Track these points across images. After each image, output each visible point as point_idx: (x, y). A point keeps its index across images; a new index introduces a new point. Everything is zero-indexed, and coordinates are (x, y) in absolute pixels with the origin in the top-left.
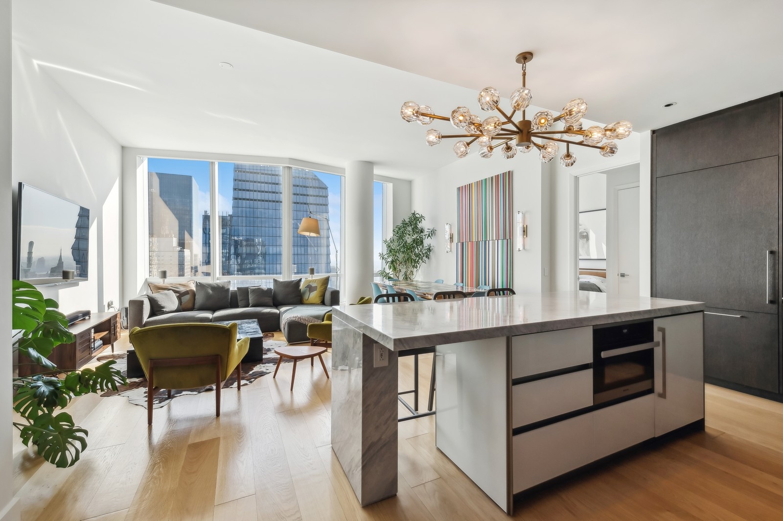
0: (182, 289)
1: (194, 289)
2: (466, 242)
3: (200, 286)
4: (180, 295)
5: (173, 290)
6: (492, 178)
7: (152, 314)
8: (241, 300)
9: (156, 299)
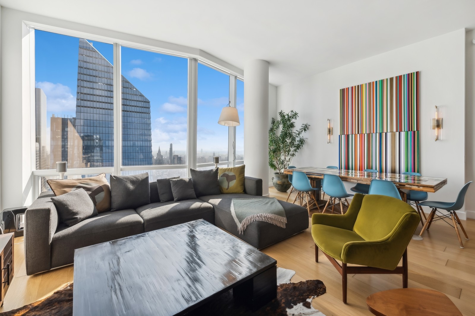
0: (95, 185)
1: (108, 184)
2: (352, 134)
3: (114, 180)
4: (94, 194)
5: (84, 188)
6: (391, 79)
7: (61, 225)
8: (163, 194)
9: (64, 202)
